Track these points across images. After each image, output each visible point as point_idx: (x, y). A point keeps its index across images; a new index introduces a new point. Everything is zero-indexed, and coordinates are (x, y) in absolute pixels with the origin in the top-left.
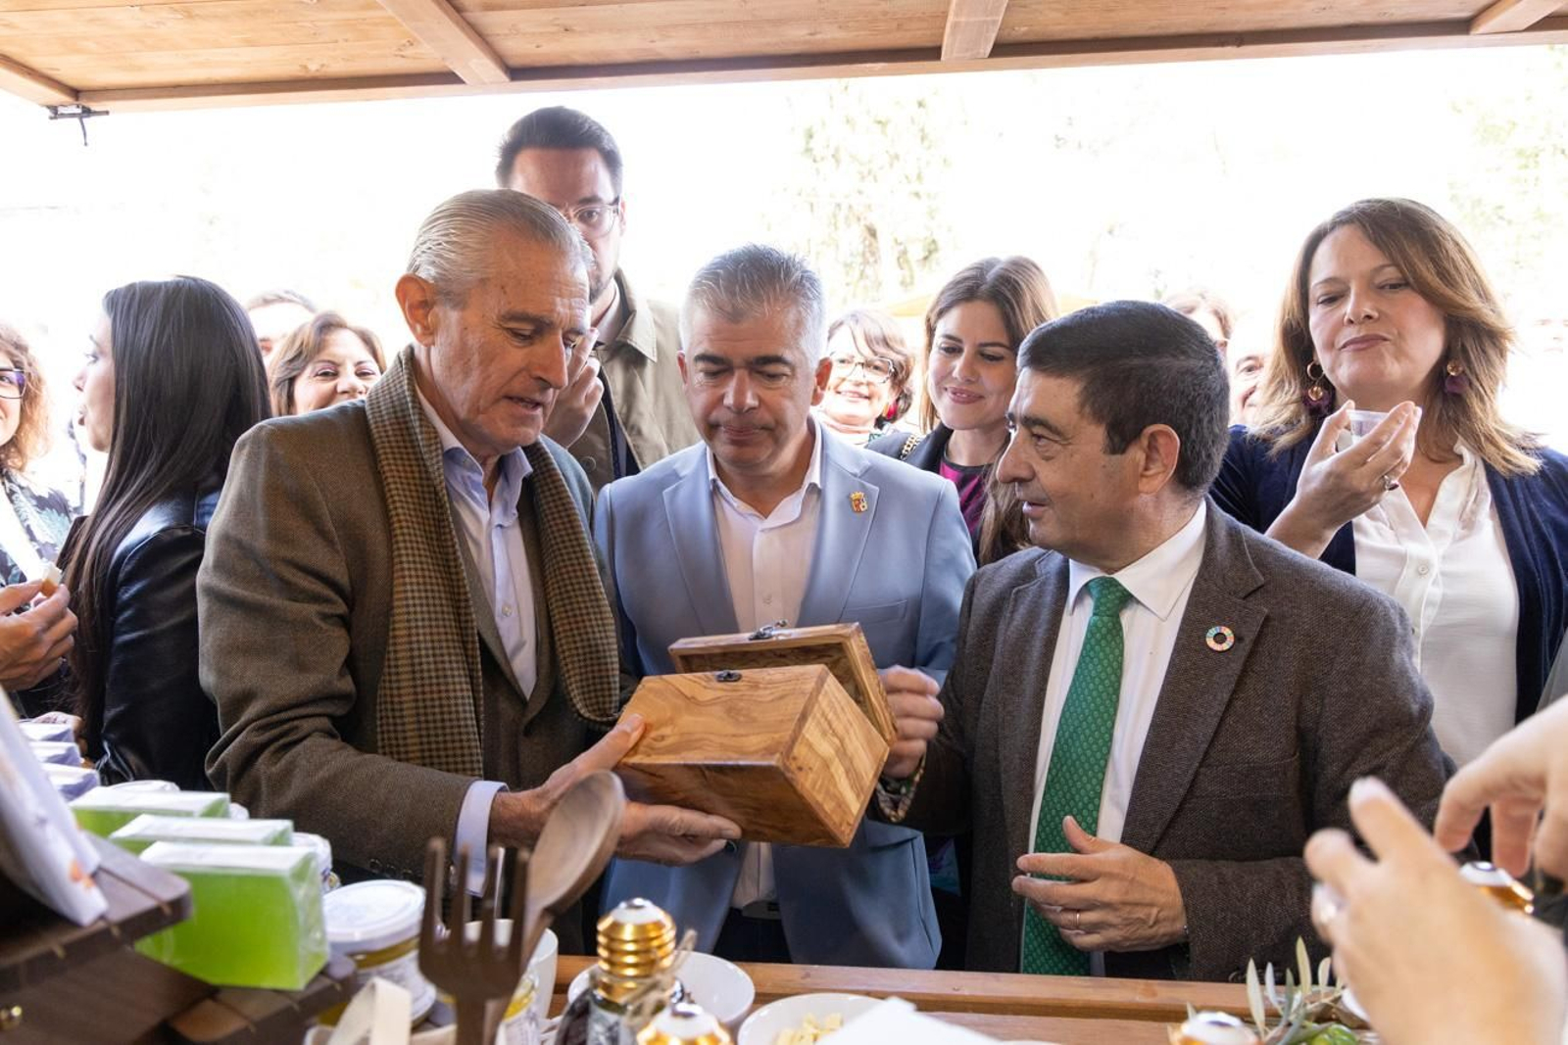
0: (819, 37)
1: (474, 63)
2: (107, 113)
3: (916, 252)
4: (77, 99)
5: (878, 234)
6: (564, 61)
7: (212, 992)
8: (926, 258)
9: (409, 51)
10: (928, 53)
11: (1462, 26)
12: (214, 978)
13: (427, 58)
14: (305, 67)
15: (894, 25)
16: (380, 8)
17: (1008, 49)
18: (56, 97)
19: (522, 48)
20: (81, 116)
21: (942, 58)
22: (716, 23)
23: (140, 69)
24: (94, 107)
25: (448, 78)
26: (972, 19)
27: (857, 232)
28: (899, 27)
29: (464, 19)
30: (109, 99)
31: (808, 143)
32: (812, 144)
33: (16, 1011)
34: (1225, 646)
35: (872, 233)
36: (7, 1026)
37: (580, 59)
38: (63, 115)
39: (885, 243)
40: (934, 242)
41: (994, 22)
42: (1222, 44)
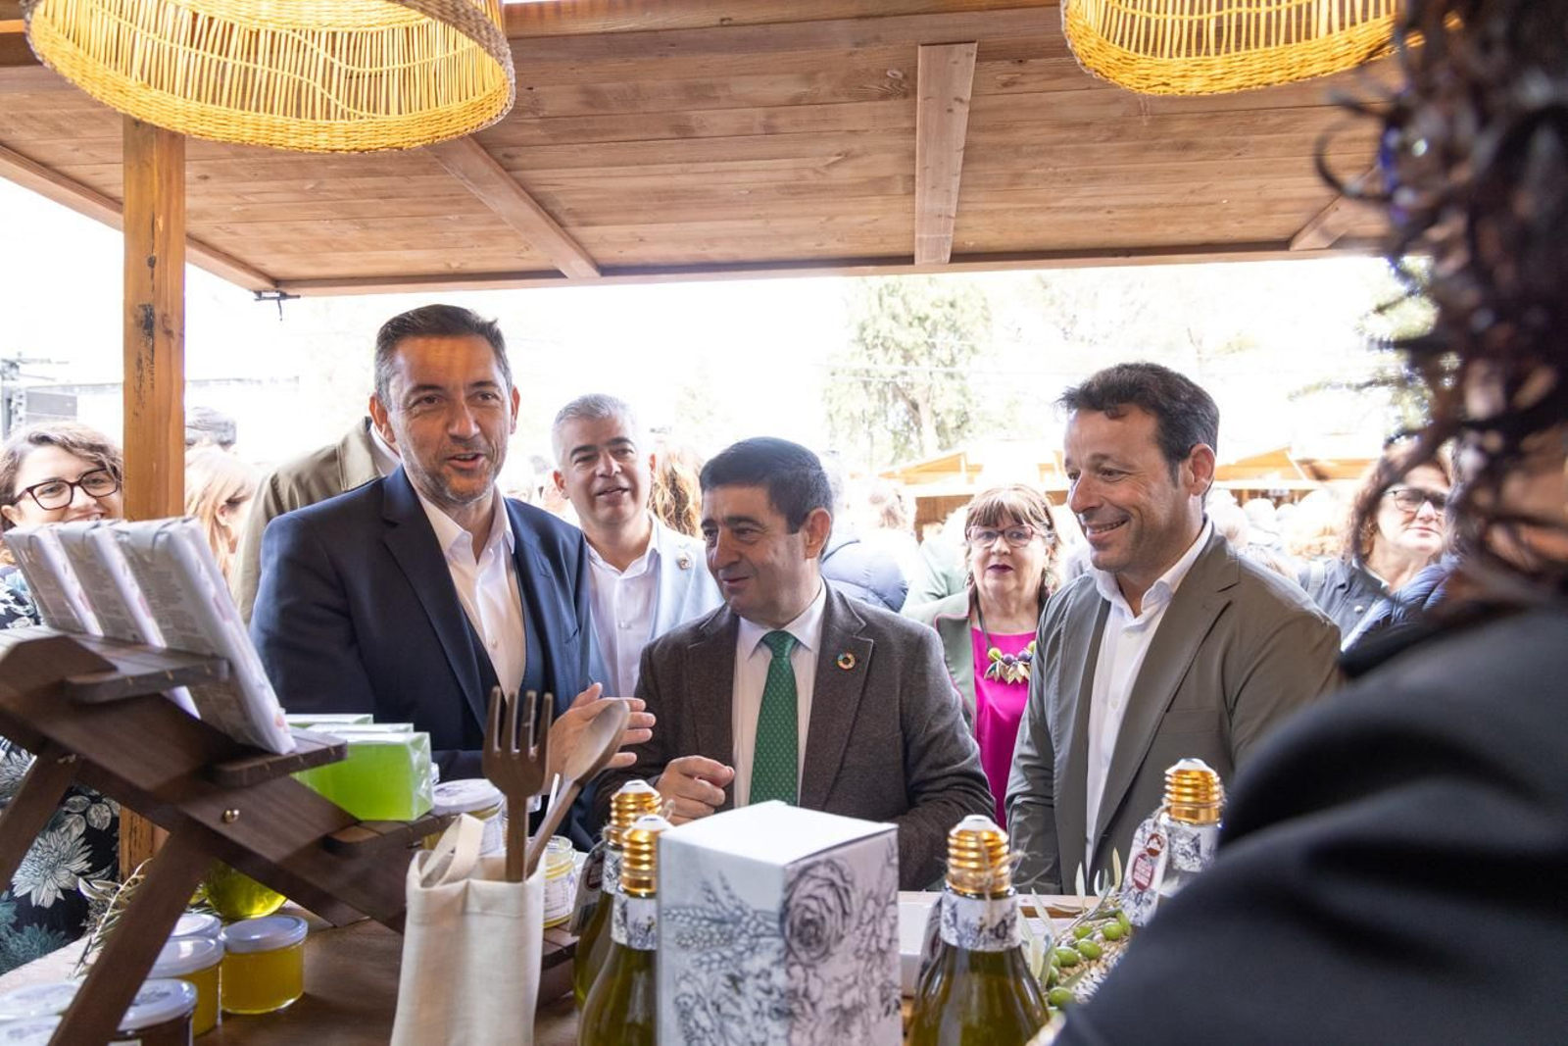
0: (824, 247)
1: (576, 265)
2: (298, 297)
3: (951, 422)
4: (277, 286)
5: (920, 408)
6: (639, 262)
7: (358, 823)
8: (959, 427)
9: (526, 254)
10: (907, 259)
11: (1281, 245)
12: (361, 816)
13: (537, 259)
14: (449, 265)
15: (877, 239)
16: (504, 223)
17: (962, 257)
18: (262, 284)
19: (609, 254)
20: (279, 299)
21: (916, 262)
22: (748, 237)
23: (327, 265)
24: (290, 292)
25: (555, 274)
26: (932, 236)
27: (902, 405)
28: (882, 242)
29: (566, 232)
30: (300, 286)
31: (861, 334)
32: (865, 335)
33: (236, 812)
34: (850, 666)
35: (915, 406)
36: (231, 820)
37: (651, 261)
38: (265, 298)
39: (925, 414)
40: (966, 413)
41: (947, 238)
42: (1116, 255)
